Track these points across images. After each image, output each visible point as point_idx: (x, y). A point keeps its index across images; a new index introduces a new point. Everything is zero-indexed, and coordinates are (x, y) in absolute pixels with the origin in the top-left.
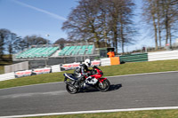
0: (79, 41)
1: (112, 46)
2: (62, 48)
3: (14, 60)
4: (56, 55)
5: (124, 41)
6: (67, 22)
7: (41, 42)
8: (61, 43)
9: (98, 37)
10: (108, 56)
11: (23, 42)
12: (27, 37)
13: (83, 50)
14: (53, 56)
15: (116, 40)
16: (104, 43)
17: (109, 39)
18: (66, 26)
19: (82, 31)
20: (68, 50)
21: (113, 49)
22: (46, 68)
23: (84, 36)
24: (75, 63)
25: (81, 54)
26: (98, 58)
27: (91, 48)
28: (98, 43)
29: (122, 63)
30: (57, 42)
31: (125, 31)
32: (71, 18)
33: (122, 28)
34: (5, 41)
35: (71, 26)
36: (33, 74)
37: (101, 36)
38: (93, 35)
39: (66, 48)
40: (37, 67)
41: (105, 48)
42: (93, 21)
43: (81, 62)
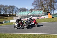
0: (37, 10)
2: (32, 12)
3: (16, 15)
4: (30, 14)
5: (54, 9)
8: (31, 10)
9: (44, 8)
11: (19, 10)
12: (20, 8)
13: (39, 13)
16: (47, 10)
17: (48, 9)
18: (33, 4)
20: (34, 13)
21: (50, 13)
22: (26, 19)
23: (39, 8)
24: (36, 17)
26: (44, 15)
27: (42, 12)
28: (44, 10)
33: (54, 4)
34: (14, 9)
35: (35, 4)
37: (46, 8)
38: (43, 7)
40: (23, 18)
41: (47, 12)
42: (43, 2)
43: (38, 17)
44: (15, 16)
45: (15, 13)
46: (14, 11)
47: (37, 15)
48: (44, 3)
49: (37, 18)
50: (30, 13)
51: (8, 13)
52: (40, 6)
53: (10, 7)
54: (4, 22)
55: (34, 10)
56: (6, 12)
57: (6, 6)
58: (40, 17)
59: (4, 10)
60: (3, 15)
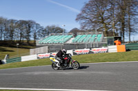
1: (119, 35)
2: (75, 36)
3: (37, 45)
4: (70, 42)
5: (131, 30)
6: (80, 15)
7: (58, 31)
8: (75, 32)
9: (106, 27)
10: (115, 44)
11: (45, 30)
12: (48, 27)
13: (93, 38)
14: (68, 42)
15: (123, 30)
16: (112, 32)
17: (117, 30)
18: (79, 17)
19: (93, 22)
20: (80, 38)
21: (120, 38)
23: (94, 26)
24: (85, 49)
25: (91, 41)
26: (106, 45)
27: (100, 37)
28: (107, 32)
29: (128, 50)
30: (72, 31)
31: (132, 22)
32: (84, 11)
33: (130, 19)
34: (31, 30)
35: (83, 18)
37: (110, 26)
38: (102, 25)
39: (79, 36)
40: (55, 51)
41: (113, 37)
42: (103, 13)
43: (91, 49)
44: (33, 45)
45: (35, 38)
46: (31, 34)
47: (90, 44)
48: (106, 14)
49: (90, 52)
50: (72, 39)
51: (16, 39)
52: (95, 22)
53: (23, 22)
54: (5, 61)
55: (81, 31)
56: (11, 36)
57: (12, 21)
58: (95, 50)
59: (6, 30)
60: (5, 43)
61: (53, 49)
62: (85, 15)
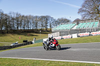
3: (53, 31)
4: (75, 28)
6: (81, 9)
7: (66, 21)
8: (77, 21)
11: (57, 21)
14: (73, 29)
18: (80, 11)
20: (82, 25)
22: (69, 36)
23: (92, 16)
25: (90, 27)
27: (97, 24)
30: (75, 21)
32: (83, 6)
36: (62, 38)
39: (80, 24)
40: (64, 35)
42: (98, 6)
43: (90, 32)
45: (50, 27)
46: (48, 24)
47: (89, 29)
50: (76, 26)
51: (39, 28)
52: (93, 13)
55: (82, 20)
56: (36, 26)
57: (36, 17)
60: (32, 31)
61: (63, 34)
62: (84, 9)
